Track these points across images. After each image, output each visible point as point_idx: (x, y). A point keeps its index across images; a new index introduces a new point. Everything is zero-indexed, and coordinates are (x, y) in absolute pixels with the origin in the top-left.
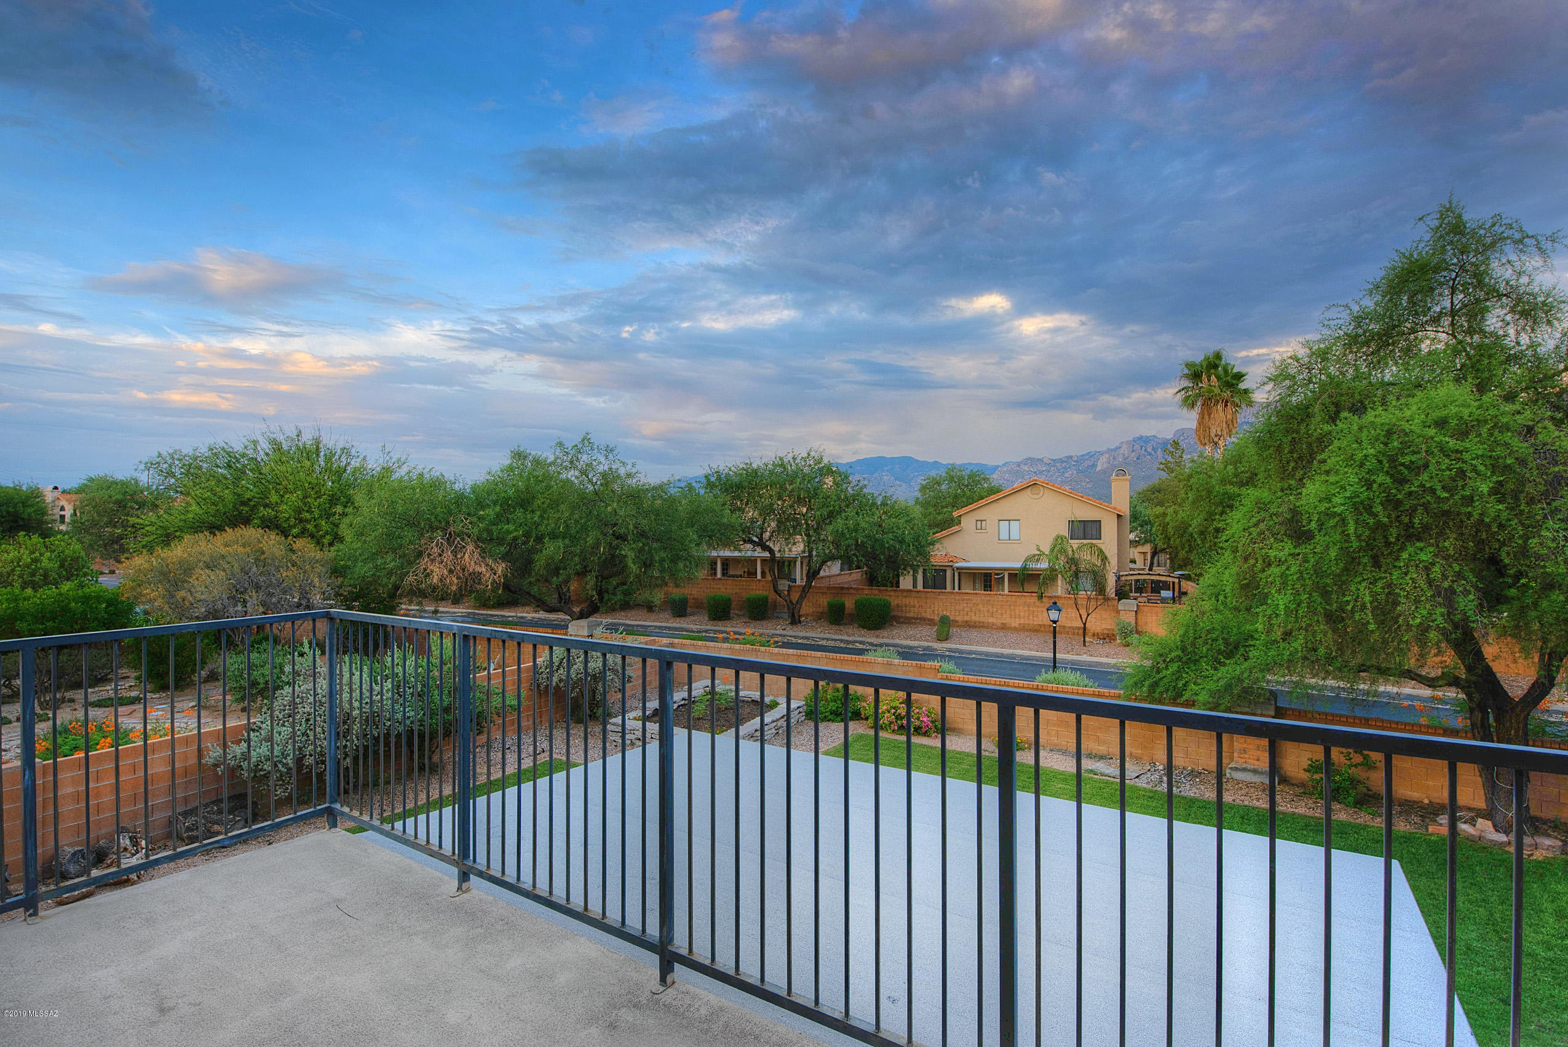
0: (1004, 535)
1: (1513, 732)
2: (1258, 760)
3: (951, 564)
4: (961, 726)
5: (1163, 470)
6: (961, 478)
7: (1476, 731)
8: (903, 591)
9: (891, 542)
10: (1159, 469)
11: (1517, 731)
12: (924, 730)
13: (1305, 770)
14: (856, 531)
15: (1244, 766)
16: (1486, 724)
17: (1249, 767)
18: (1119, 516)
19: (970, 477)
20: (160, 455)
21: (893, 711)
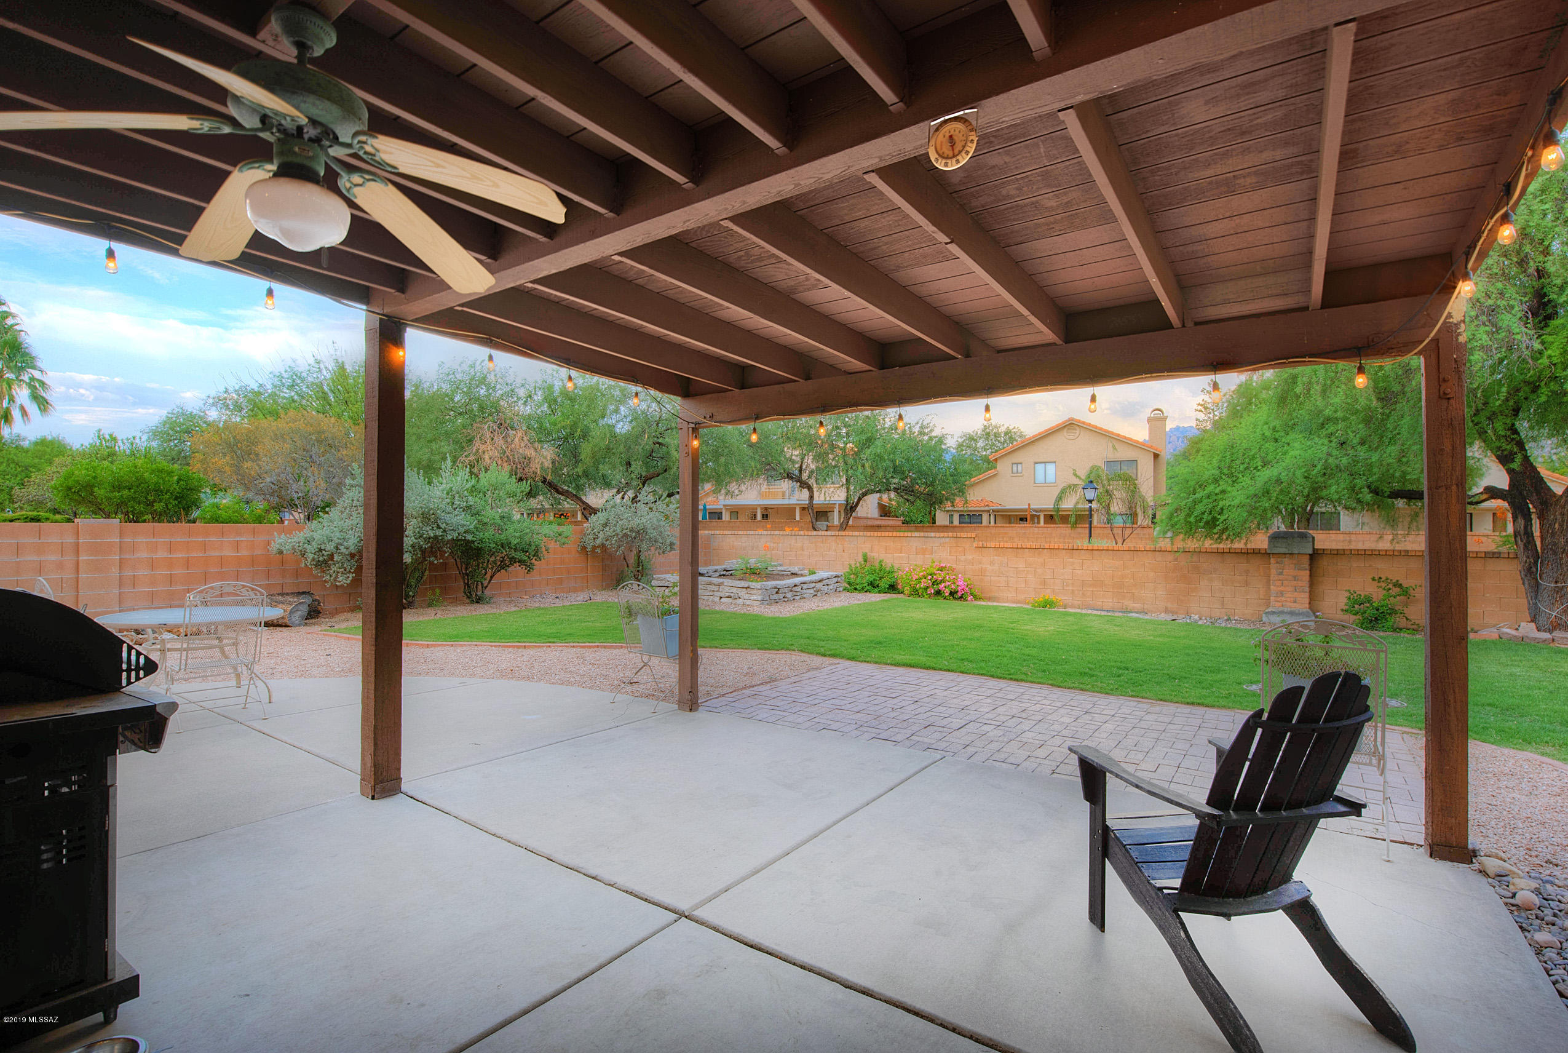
0: (1040, 478)
1: (1557, 525)
2: (1295, 602)
3: (987, 508)
4: (997, 595)
5: (1201, 411)
6: (997, 435)
7: (1519, 539)
8: (940, 526)
9: (929, 465)
10: (1196, 410)
11: (1561, 525)
12: (959, 594)
13: (1342, 610)
14: (894, 453)
15: (1281, 609)
16: (1529, 530)
17: (1286, 610)
18: (1156, 456)
19: (1006, 434)
20: (226, 391)
21: (930, 577)
